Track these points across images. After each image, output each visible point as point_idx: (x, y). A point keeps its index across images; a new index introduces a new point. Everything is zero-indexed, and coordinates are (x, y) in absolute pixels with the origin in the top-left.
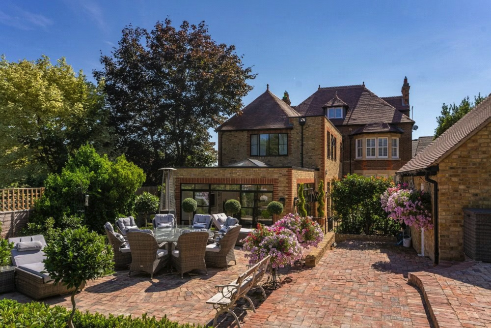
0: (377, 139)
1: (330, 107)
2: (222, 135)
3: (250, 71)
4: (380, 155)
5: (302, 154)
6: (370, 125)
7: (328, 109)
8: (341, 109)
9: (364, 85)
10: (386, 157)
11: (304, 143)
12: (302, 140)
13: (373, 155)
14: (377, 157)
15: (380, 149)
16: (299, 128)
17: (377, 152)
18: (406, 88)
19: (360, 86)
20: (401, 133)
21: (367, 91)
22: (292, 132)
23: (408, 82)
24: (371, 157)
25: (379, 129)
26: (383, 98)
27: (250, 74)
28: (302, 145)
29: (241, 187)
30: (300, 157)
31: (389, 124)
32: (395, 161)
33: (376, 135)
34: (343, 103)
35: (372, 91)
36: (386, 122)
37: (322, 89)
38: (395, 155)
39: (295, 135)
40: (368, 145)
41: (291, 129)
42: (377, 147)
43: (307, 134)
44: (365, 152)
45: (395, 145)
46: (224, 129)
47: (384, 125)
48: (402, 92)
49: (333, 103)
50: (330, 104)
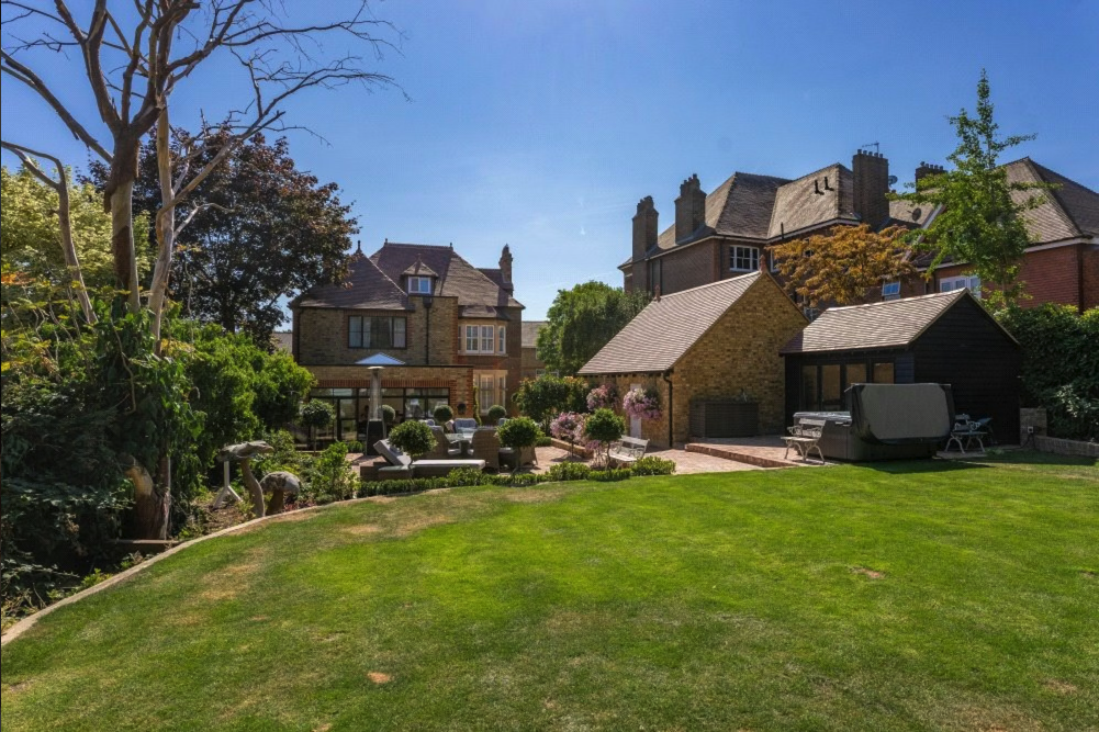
0: (480, 327)
1: (411, 275)
2: (300, 314)
3: (356, 223)
4: (484, 348)
5: (427, 347)
6: (471, 307)
7: (410, 279)
8: (429, 280)
9: (451, 248)
10: (492, 352)
11: (430, 332)
12: (427, 329)
13: (475, 348)
14: (480, 351)
15: (469, 341)
16: (423, 311)
17: (480, 344)
18: (506, 258)
19: (446, 248)
20: (508, 320)
21: (456, 256)
22: (413, 316)
23: (510, 252)
24: (471, 352)
25: (484, 314)
26: (480, 270)
27: (354, 226)
28: (427, 335)
29: (405, 392)
30: (424, 352)
31: (496, 308)
32: (502, 358)
33: (478, 322)
34: (430, 272)
35: (465, 258)
36: (490, 304)
37: (391, 244)
38: (501, 350)
39: (417, 320)
40: (469, 335)
41: (413, 312)
42: (480, 338)
43: (433, 320)
44: (464, 344)
45: (501, 336)
46: (305, 303)
47: (489, 309)
48: (500, 263)
49: (417, 271)
50: (412, 270)
